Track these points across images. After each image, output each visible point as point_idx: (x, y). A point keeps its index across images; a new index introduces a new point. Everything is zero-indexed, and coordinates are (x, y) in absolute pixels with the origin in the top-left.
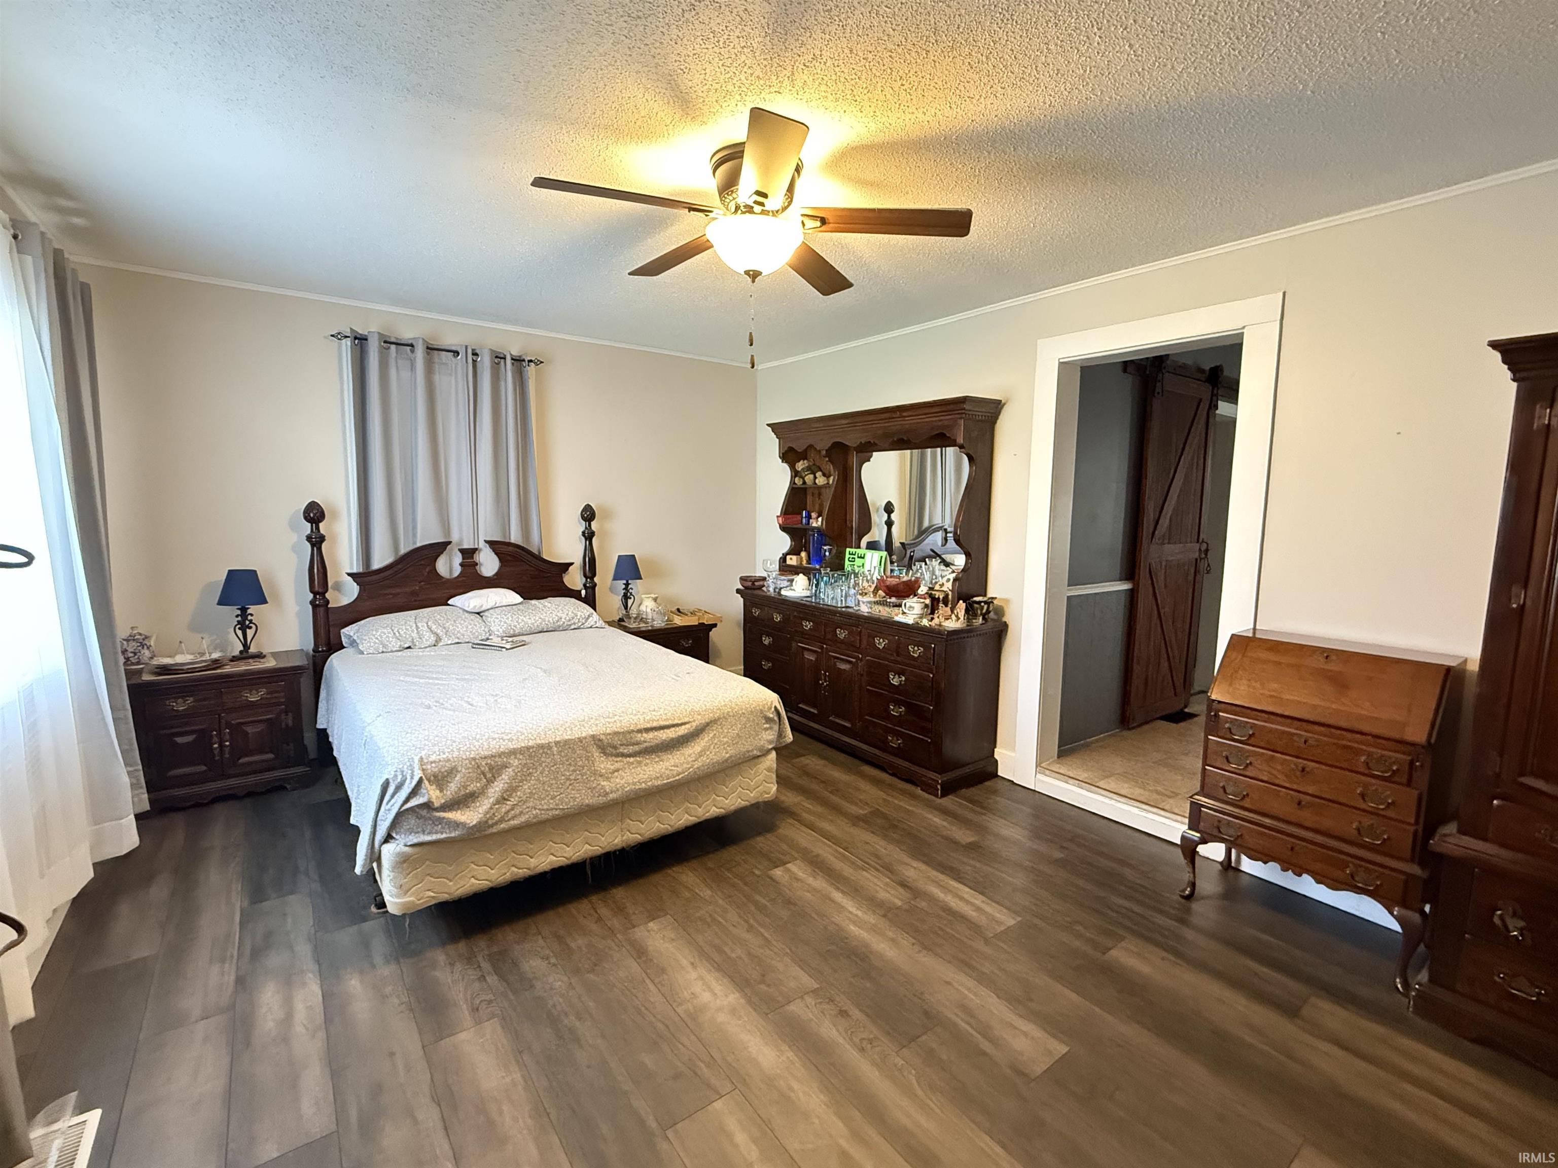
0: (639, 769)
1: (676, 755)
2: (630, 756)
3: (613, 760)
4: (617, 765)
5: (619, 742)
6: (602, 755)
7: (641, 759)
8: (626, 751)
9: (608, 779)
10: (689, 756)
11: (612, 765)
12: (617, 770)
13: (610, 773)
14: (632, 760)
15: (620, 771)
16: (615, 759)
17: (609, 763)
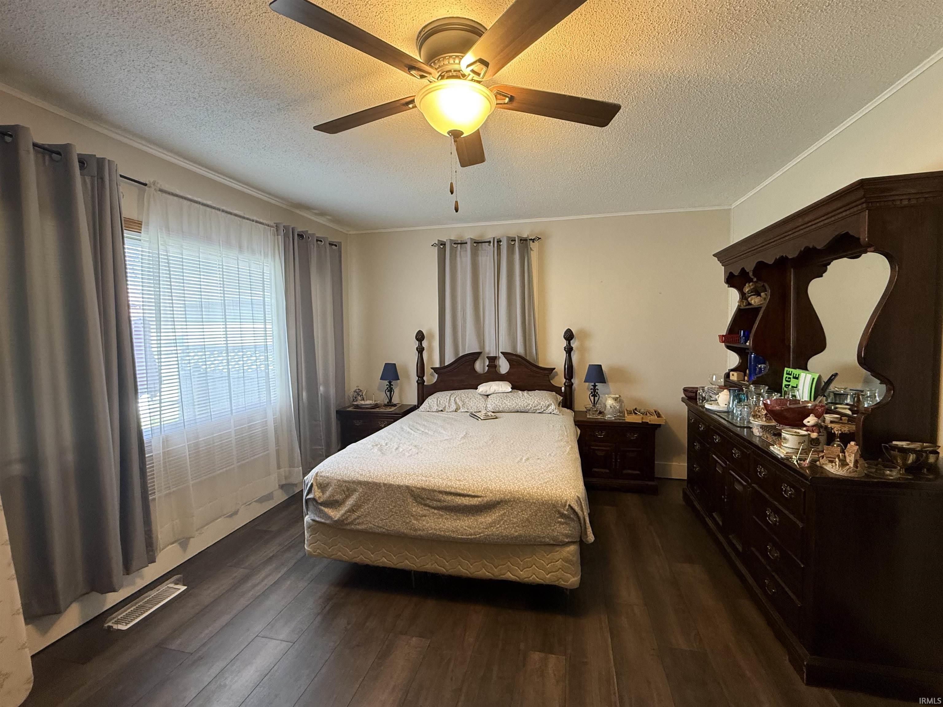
0: (441, 520)
1: (471, 519)
2: (434, 508)
3: (422, 508)
4: (425, 512)
5: (426, 496)
6: (414, 502)
7: (443, 513)
8: (431, 504)
9: (417, 520)
10: (481, 523)
11: (421, 511)
12: (425, 516)
13: (420, 517)
14: (436, 511)
15: (427, 517)
16: (424, 508)
17: (419, 509)
